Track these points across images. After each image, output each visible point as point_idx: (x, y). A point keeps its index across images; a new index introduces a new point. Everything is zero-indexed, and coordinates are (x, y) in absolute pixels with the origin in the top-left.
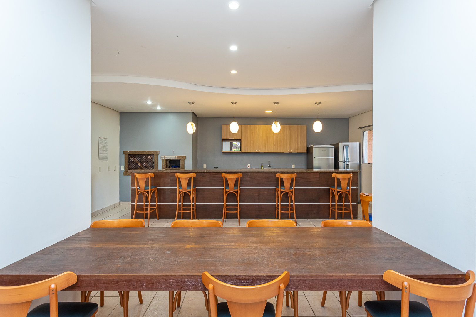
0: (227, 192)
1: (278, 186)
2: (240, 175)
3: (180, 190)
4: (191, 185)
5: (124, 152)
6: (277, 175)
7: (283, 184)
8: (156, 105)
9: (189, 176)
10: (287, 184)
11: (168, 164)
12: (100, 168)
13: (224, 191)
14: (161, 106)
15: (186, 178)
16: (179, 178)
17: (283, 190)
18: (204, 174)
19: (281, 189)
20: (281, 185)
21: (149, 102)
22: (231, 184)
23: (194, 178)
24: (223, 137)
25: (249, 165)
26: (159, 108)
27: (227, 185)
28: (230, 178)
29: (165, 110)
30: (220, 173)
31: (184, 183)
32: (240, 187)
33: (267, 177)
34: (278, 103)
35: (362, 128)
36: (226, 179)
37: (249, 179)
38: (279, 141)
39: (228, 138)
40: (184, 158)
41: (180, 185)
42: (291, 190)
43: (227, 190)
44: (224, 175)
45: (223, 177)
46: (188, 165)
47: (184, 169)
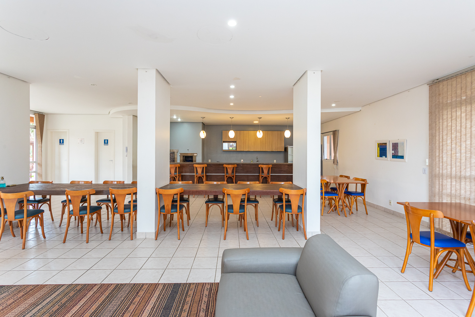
0: (227, 176)
1: (260, 173)
2: (236, 166)
3: (197, 175)
4: (204, 172)
6: (259, 166)
7: (263, 172)
8: (177, 118)
9: (202, 166)
10: (266, 171)
11: (185, 159)
13: (225, 176)
14: (181, 119)
15: (201, 167)
16: (196, 168)
17: (263, 175)
18: (211, 165)
19: (262, 175)
20: (262, 173)
22: (230, 171)
23: (206, 167)
24: (223, 140)
25: (242, 160)
26: (179, 120)
27: (227, 172)
28: (229, 168)
29: (183, 120)
30: (223, 165)
31: (200, 171)
32: (235, 174)
33: (253, 167)
34: (261, 118)
35: (323, 134)
36: (226, 168)
37: (241, 168)
38: (264, 143)
39: (227, 140)
41: (197, 172)
42: (268, 175)
43: (227, 175)
44: (225, 165)
45: (224, 167)
46: (199, 159)
47: (197, 162)
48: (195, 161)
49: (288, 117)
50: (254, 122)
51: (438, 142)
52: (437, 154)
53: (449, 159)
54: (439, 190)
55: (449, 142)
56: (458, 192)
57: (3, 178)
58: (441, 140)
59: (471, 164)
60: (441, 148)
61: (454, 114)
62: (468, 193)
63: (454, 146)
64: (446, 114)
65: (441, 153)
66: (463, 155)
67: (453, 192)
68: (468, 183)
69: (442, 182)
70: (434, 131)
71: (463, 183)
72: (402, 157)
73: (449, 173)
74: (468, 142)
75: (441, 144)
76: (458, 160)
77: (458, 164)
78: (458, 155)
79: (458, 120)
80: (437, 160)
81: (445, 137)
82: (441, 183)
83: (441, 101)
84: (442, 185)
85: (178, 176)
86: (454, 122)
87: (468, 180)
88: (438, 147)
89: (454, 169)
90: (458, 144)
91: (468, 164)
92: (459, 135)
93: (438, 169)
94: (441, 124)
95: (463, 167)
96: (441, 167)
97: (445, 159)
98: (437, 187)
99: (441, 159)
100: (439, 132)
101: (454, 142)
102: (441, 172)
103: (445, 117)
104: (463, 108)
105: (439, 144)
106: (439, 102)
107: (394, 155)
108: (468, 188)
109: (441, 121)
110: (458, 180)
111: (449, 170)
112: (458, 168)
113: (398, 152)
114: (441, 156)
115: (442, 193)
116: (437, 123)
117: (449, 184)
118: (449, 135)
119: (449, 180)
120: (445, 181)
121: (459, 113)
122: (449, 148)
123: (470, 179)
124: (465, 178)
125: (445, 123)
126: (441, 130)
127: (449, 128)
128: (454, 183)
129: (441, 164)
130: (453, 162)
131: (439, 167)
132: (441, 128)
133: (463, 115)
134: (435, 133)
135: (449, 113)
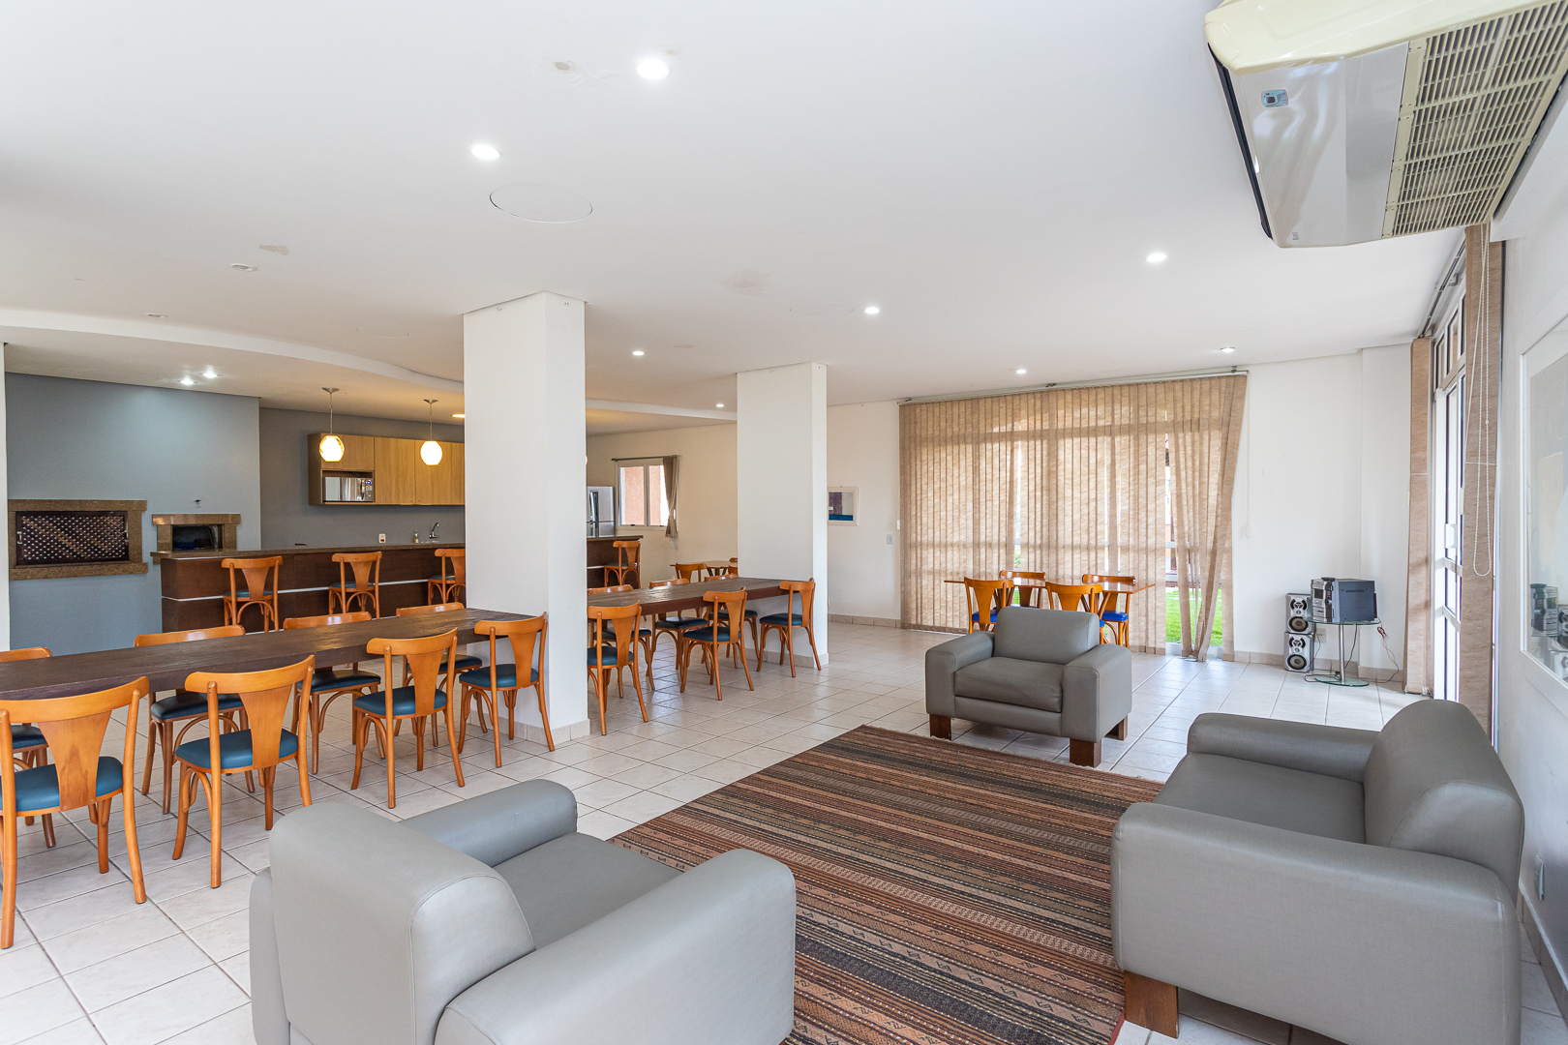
0: (448, 586)
11: (180, 538)
25: (382, 536)
35: (616, 460)
40: (236, 519)
46: (249, 537)
47: (242, 546)
48: (235, 546)
51: (914, 495)
52: (914, 513)
53: (931, 520)
54: (917, 566)
55: (930, 494)
56: (943, 566)
58: (919, 492)
59: (959, 526)
60: (919, 503)
61: (937, 455)
62: (956, 565)
63: (937, 500)
64: (925, 454)
65: (919, 510)
66: (950, 513)
67: (937, 567)
68: (955, 552)
69: (921, 554)
70: (908, 477)
71: (949, 553)
72: (850, 518)
73: (930, 539)
74: (956, 496)
75: (919, 498)
76: (943, 521)
77: (943, 526)
78: (943, 513)
79: (943, 464)
80: (914, 521)
81: (924, 487)
82: (919, 556)
83: (918, 432)
84: (921, 558)
86: (937, 466)
87: (955, 548)
88: (914, 502)
89: (937, 534)
90: (943, 498)
91: (956, 526)
92: (943, 485)
93: (914, 535)
94: (918, 467)
95: (950, 531)
96: (919, 532)
97: (924, 519)
98: (914, 562)
99: (919, 520)
100: (916, 480)
101: (937, 495)
102: (919, 539)
103: (924, 458)
104: (949, 448)
105: (916, 497)
106: (915, 433)
107: (834, 515)
108: (956, 558)
109: (918, 462)
110: (943, 550)
111: (931, 535)
112: (943, 532)
113: (841, 509)
114: (919, 514)
115: (921, 571)
116: (913, 464)
117: (931, 556)
118: (931, 484)
119: (931, 550)
120: (925, 553)
121: (943, 455)
122: (931, 503)
123: (959, 546)
124: (952, 545)
125: (925, 467)
126: (918, 476)
127: (930, 474)
128: (937, 554)
129: (919, 528)
130: (937, 523)
131: (916, 533)
132: (919, 473)
133: (949, 458)
134: (910, 480)
135: (931, 452)
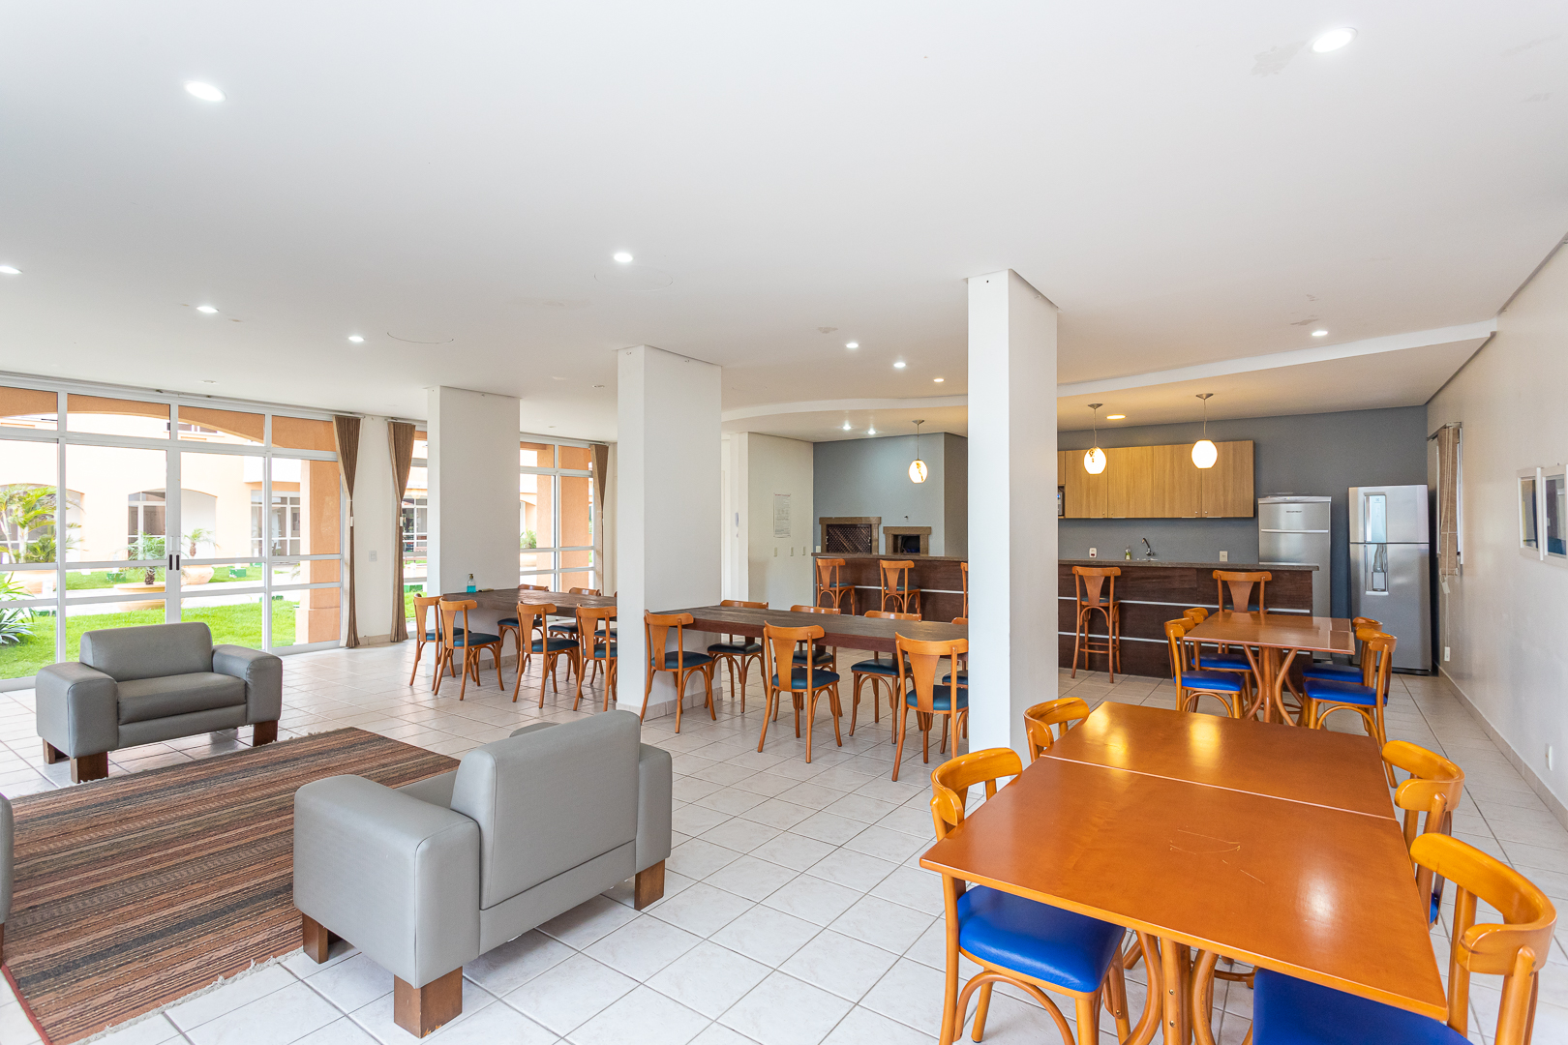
5: (820, 519)
8: (864, 428)
11: (899, 545)
12: (776, 549)
14: (876, 428)
21: (847, 427)
25: (1093, 551)
26: (872, 432)
29: (882, 433)
34: (1100, 405)
49: (1205, 391)
50: (1110, 418)
57: (472, 577)
85: (909, 595)
